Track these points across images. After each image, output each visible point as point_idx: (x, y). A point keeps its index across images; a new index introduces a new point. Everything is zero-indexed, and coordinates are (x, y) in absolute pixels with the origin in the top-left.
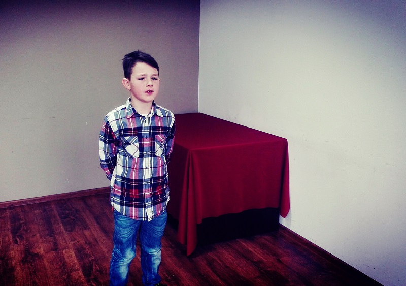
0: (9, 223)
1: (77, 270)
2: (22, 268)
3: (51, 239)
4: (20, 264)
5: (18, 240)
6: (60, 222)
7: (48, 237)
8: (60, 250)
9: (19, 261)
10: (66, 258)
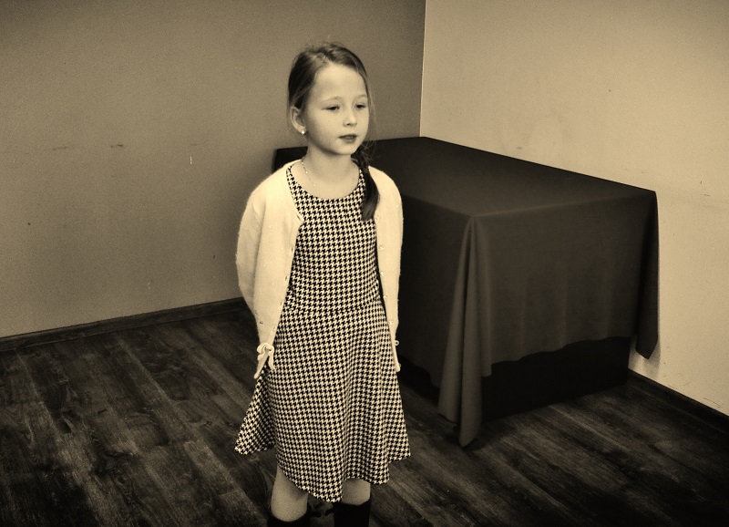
1: (231, 487)
2: (101, 489)
3: (144, 419)
4: (93, 479)
5: (71, 425)
8: (174, 442)
9: (90, 473)
10: (195, 460)
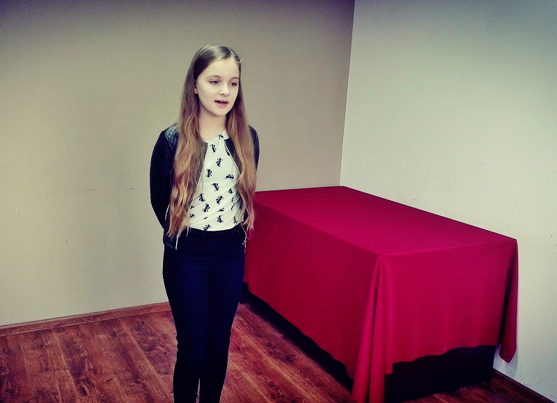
0: (63, 356)
3: (139, 388)
5: (87, 390)
6: (144, 357)
7: (133, 384)
